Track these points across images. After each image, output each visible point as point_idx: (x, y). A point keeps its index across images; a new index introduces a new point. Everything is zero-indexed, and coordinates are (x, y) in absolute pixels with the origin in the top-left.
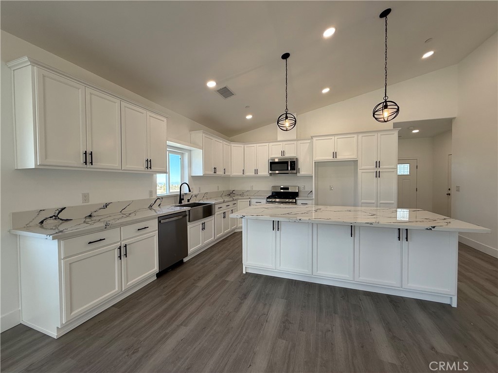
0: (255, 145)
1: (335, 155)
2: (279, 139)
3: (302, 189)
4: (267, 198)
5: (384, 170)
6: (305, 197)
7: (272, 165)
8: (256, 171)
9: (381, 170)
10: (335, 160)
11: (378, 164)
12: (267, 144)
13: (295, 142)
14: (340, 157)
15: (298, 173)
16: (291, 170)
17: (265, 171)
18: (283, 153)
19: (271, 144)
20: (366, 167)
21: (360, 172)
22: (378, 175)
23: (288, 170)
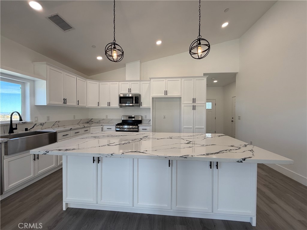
0: (108, 83)
1: (166, 93)
2: (127, 79)
3: (144, 118)
4: (116, 125)
5: (198, 105)
6: (146, 124)
7: (122, 99)
8: (109, 104)
9: (196, 105)
10: (166, 96)
11: (194, 100)
12: (118, 83)
13: (139, 82)
14: (169, 95)
15: (141, 106)
16: (135, 103)
17: (115, 103)
18: (130, 90)
19: (121, 83)
20: (186, 101)
21: (182, 105)
22: (194, 108)
23: (133, 103)
